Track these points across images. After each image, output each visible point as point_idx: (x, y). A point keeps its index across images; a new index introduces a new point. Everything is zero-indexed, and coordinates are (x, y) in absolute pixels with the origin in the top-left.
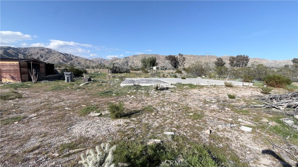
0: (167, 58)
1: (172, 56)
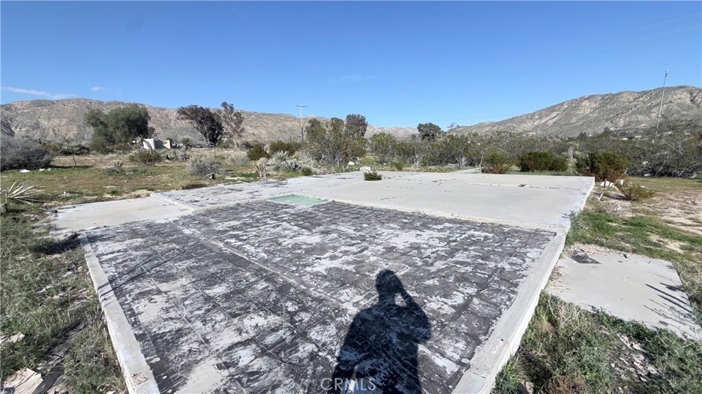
0: (184, 113)
1: (201, 108)
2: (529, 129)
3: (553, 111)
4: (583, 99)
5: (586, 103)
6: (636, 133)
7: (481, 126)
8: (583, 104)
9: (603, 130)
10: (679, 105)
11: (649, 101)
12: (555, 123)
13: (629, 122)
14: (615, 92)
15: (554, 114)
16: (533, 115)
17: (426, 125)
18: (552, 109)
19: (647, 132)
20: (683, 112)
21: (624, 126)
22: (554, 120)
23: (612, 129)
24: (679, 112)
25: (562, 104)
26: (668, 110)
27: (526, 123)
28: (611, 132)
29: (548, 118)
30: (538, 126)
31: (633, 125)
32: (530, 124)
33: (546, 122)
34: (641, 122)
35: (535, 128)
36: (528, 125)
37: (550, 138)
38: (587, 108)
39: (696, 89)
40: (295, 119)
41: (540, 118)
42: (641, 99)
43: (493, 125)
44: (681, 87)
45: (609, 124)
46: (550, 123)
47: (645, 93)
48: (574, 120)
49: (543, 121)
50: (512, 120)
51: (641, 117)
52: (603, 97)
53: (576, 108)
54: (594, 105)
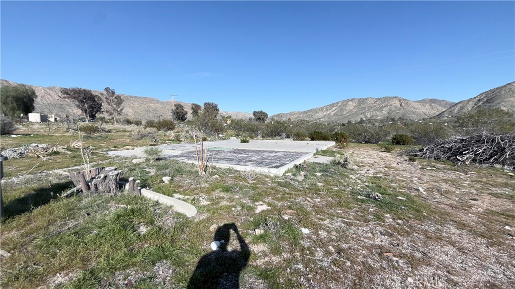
0: (67, 93)
1: (84, 90)
2: (321, 117)
3: (333, 106)
4: (349, 100)
5: (350, 103)
6: (376, 122)
7: (292, 114)
8: (349, 103)
9: (360, 120)
10: (395, 107)
11: (381, 104)
12: (335, 114)
13: (373, 115)
14: (364, 98)
15: (334, 108)
16: (322, 108)
17: (258, 112)
18: (333, 105)
19: (382, 121)
20: (397, 111)
21: (370, 117)
22: (334, 112)
23: (364, 119)
24: (395, 111)
25: (338, 103)
26: (390, 110)
27: (318, 113)
28: (364, 120)
29: (331, 111)
30: (325, 115)
31: (375, 117)
32: (321, 114)
33: (330, 113)
34: (378, 116)
35: (324, 117)
36: (320, 115)
37: (333, 123)
38: (351, 106)
39: (403, 99)
40: (158, 102)
41: (327, 110)
42: (377, 102)
43: (300, 113)
44: (395, 97)
45: (362, 116)
46: (332, 114)
47: (379, 99)
48: (344, 113)
49: (328, 112)
50: (310, 111)
51: (378, 113)
52: (359, 100)
53: (345, 105)
54: (354, 105)
